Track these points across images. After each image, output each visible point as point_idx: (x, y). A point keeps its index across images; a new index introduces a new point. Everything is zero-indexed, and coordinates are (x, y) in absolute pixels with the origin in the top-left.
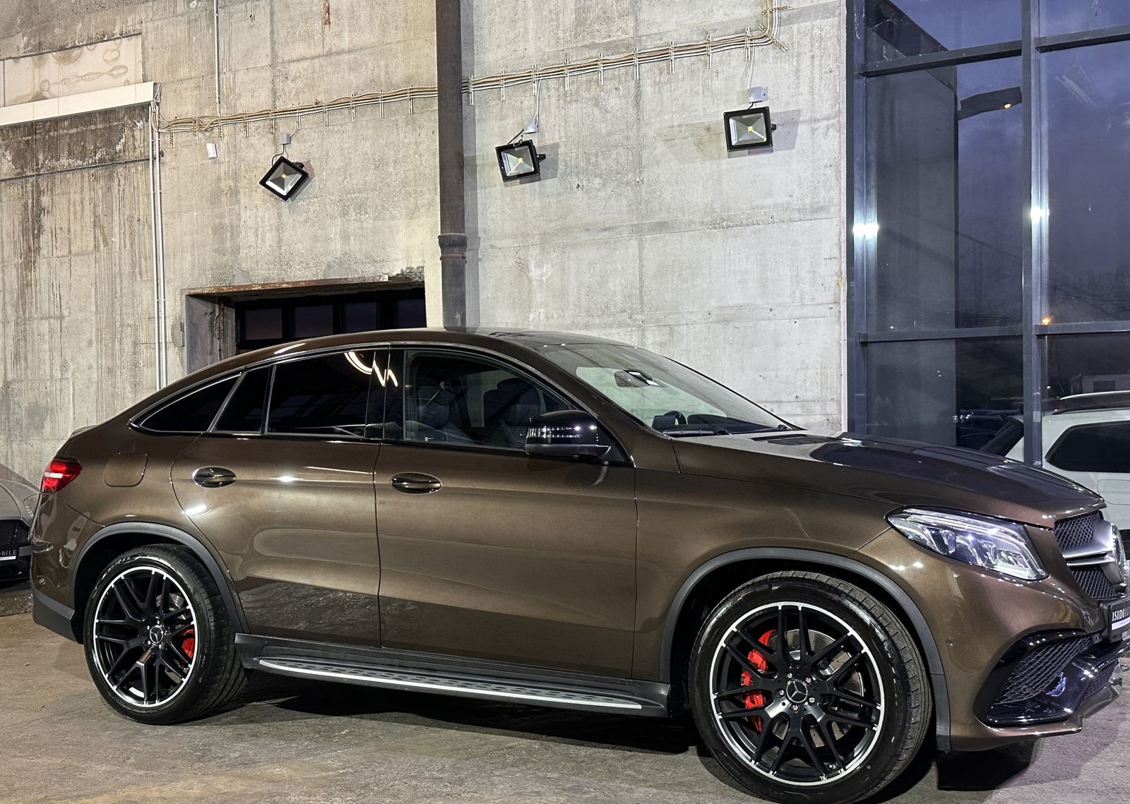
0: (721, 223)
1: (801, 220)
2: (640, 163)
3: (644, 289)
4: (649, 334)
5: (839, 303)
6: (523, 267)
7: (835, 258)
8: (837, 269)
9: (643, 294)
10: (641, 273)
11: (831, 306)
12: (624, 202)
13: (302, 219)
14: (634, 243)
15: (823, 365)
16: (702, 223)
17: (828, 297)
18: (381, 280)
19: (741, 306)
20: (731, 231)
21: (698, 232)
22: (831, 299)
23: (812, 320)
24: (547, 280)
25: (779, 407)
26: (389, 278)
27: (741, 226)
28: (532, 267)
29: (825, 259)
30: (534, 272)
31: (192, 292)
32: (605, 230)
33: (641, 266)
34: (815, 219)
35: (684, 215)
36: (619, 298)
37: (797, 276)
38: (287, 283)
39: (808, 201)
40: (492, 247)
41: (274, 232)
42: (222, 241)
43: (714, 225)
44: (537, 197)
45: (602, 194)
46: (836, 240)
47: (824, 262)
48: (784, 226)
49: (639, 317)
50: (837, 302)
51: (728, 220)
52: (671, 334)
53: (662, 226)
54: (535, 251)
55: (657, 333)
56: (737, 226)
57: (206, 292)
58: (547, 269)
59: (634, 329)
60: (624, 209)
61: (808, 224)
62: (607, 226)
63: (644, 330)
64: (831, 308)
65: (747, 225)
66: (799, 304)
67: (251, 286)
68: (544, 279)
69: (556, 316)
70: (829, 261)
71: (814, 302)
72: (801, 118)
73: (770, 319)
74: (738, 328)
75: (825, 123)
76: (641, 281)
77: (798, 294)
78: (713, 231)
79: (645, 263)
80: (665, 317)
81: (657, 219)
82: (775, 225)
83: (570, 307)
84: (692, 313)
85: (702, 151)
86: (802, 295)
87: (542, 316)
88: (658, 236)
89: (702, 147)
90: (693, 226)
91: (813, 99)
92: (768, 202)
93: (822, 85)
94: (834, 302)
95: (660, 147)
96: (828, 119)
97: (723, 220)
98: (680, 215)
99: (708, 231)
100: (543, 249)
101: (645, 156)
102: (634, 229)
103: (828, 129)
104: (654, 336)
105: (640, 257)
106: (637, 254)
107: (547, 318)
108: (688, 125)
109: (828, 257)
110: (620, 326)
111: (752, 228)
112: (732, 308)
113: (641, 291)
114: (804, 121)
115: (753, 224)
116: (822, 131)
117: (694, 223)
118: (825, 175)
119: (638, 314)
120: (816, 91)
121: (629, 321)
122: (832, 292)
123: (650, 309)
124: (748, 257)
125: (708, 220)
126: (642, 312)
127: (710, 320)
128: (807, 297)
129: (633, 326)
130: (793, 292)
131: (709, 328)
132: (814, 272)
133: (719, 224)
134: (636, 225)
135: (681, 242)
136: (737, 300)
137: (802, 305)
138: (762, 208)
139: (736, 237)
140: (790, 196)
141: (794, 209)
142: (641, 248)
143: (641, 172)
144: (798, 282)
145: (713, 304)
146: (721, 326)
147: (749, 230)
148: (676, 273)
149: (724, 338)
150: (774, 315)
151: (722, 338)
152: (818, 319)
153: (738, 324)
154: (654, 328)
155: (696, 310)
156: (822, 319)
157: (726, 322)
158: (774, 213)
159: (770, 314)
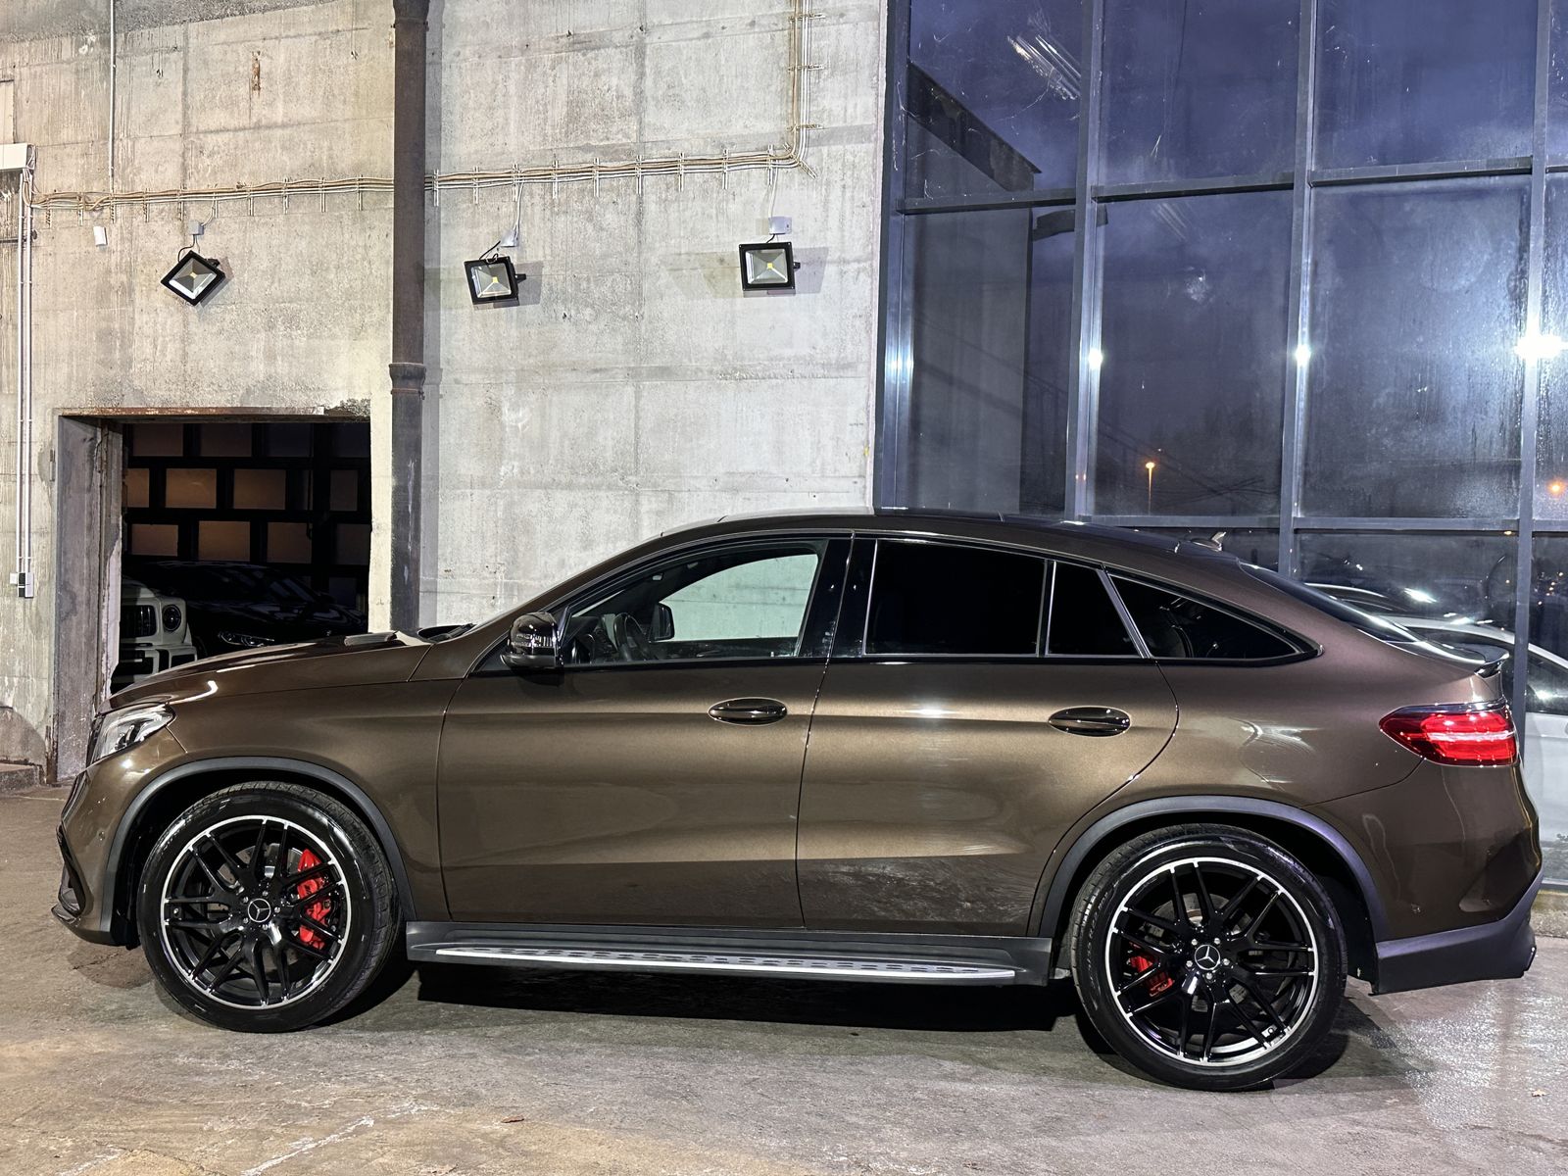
0: (733, 372)
1: (824, 377)
2: (640, 294)
3: (640, 445)
4: (644, 500)
5: (864, 477)
6: (494, 409)
7: (862, 424)
8: (864, 438)
9: (639, 451)
10: (636, 426)
11: (855, 480)
12: (620, 339)
13: (215, 330)
14: (630, 390)
16: (711, 372)
17: (852, 468)
18: (315, 413)
19: (753, 474)
20: (744, 384)
21: (705, 382)
22: (856, 471)
23: (834, 496)
24: (524, 427)
26: (326, 411)
27: (756, 379)
28: (505, 409)
29: (851, 425)
30: (508, 416)
31: (67, 412)
32: (596, 371)
33: (638, 418)
34: (841, 377)
35: (690, 360)
36: (609, 454)
37: (819, 442)
38: (193, 409)
39: (833, 355)
40: (457, 382)
41: (178, 345)
42: (109, 351)
43: (725, 375)
44: (514, 325)
45: (593, 327)
46: (863, 403)
47: (850, 428)
48: (805, 382)
49: (633, 479)
50: (862, 476)
51: (742, 370)
52: (670, 500)
53: (664, 372)
54: (510, 391)
55: (653, 499)
56: (751, 378)
57: (85, 413)
58: (523, 414)
59: (626, 492)
60: (620, 347)
61: (832, 382)
62: (598, 367)
63: (638, 495)
64: (855, 483)
65: (764, 378)
66: (820, 475)
67: (145, 409)
68: (520, 425)
69: (532, 472)
70: (855, 427)
71: (837, 474)
72: (829, 258)
73: (785, 491)
74: (749, 499)
75: (855, 266)
76: (637, 436)
77: (818, 462)
78: (724, 382)
79: (642, 414)
80: (664, 481)
81: (658, 363)
82: (795, 380)
83: (550, 462)
84: (696, 477)
85: (714, 286)
86: (823, 464)
87: (516, 471)
88: (659, 383)
89: (713, 281)
90: (700, 374)
91: (843, 236)
92: (788, 352)
93: (854, 222)
94: (860, 476)
95: (665, 277)
96: (858, 261)
97: (736, 370)
98: (685, 360)
99: (718, 381)
100: (519, 389)
101: (646, 286)
102: (630, 372)
103: (859, 273)
104: (650, 502)
105: (636, 406)
106: (633, 403)
107: (522, 473)
108: (697, 254)
109: (853, 422)
110: (609, 488)
111: (768, 381)
112: (742, 475)
113: (636, 449)
114: (832, 262)
115: (770, 378)
116: (852, 274)
117: (701, 371)
118: (853, 326)
119: (631, 474)
120: (846, 228)
121: (621, 483)
122: (858, 464)
123: (646, 470)
124: (763, 416)
125: (718, 368)
126: (636, 473)
127: (717, 488)
128: (829, 467)
129: (626, 489)
130: (813, 461)
131: (714, 497)
132: (838, 438)
133: (731, 374)
134: (633, 369)
135: (685, 393)
136: (749, 465)
137: (822, 476)
138: (781, 359)
139: (750, 391)
140: (813, 348)
141: (817, 364)
142: (638, 396)
143: (641, 305)
144: (819, 449)
145: (721, 469)
146: (729, 496)
147: (765, 384)
148: (679, 430)
149: (732, 510)
150: (791, 487)
151: (729, 510)
152: (841, 495)
153: (749, 495)
154: (650, 493)
155: (700, 474)
156: (845, 494)
157: (735, 491)
158: (794, 367)
159: (786, 486)
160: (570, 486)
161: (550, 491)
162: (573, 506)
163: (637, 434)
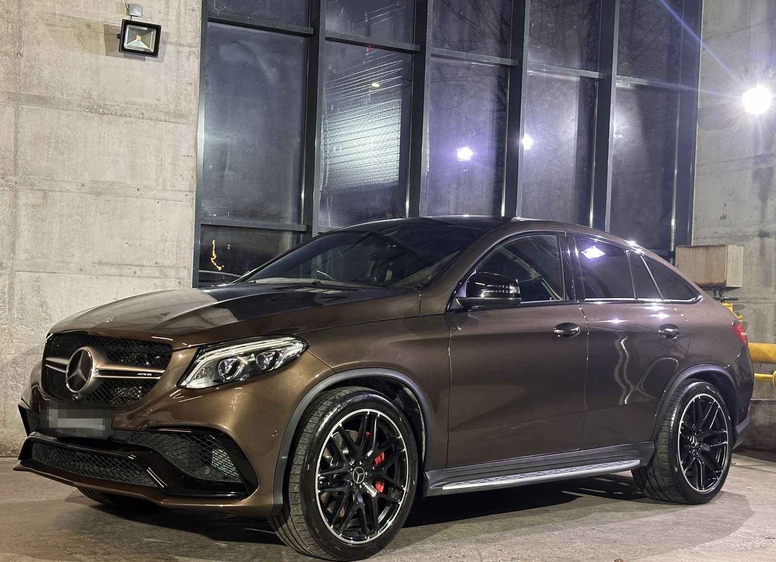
1: (166, 121)
2: (20, 37)
3: (19, 153)
4: (21, 195)
5: (193, 192)
7: (191, 156)
8: (193, 165)
9: (18, 158)
10: (16, 139)
11: (186, 193)
14: (10, 110)
15: (179, 239)
16: (80, 105)
17: (184, 185)
19: (113, 183)
20: (105, 118)
21: (75, 113)
23: (171, 202)
25: (141, 270)
27: (115, 115)
29: (184, 156)
33: (17, 132)
34: (177, 123)
35: (62, 94)
37: (162, 165)
39: (172, 107)
43: (91, 110)
46: (193, 142)
47: (183, 158)
48: (152, 123)
49: (13, 179)
51: (104, 107)
52: (45, 197)
53: (40, 100)
55: (30, 195)
56: (112, 114)
59: (6, 188)
61: (171, 125)
63: (16, 191)
64: (187, 195)
65: (121, 116)
66: (162, 188)
70: (187, 157)
71: (174, 189)
72: (169, 40)
73: (137, 197)
74: (109, 201)
75: (188, 49)
76: (16, 148)
77: (161, 180)
78: (90, 114)
79: (21, 130)
80: (40, 182)
81: (35, 92)
82: (145, 121)
84: (66, 182)
85: (82, 43)
86: (164, 181)
88: (36, 108)
89: (82, 39)
90: (70, 106)
91: (179, 28)
92: (140, 100)
93: (187, 19)
94: (190, 191)
95: (41, 29)
96: (190, 46)
97: (100, 107)
98: (58, 94)
99: (85, 113)
101: (25, 33)
102: (10, 96)
103: (190, 54)
104: (27, 197)
105: (16, 124)
106: (13, 120)
108: (69, 17)
109: (186, 155)
111: (125, 119)
112: (104, 182)
113: (15, 155)
114: (171, 43)
115: (125, 116)
116: (185, 54)
117: (72, 104)
118: (186, 90)
119: (11, 175)
120: (182, 22)
121: (1, 181)
122: (188, 183)
123: (24, 173)
124: (120, 142)
125: (85, 103)
126: (15, 174)
127: (83, 191)
128: (168, 183)
129: (6, 186)
130: (158, 178)
131: (82, 197)
132: (175, 164)
133: (96, 109)
134: (13, 94)
135: (58, 118)
136: (110, 177)
137: (164, 189)
138: (135, 104)
139: (110, 124)
140: (158, 100)
141: (161, 111)
142: (17, 115)
143: (20, 46)
144: (162, 170)
145: (87, 177)
146: (92, 198)
147: (122, 120)
148: (53, 145)
149: (96, 208)
150: (141, 194)
151: (94, 207)
152: (176, 203)
153: (109, 198)
154: (28, 191)
155: (70, 180)
156: (179, 203)
157: (99, 194)
158: (144, 111)
159: (138, 193)
163: (16, 144)
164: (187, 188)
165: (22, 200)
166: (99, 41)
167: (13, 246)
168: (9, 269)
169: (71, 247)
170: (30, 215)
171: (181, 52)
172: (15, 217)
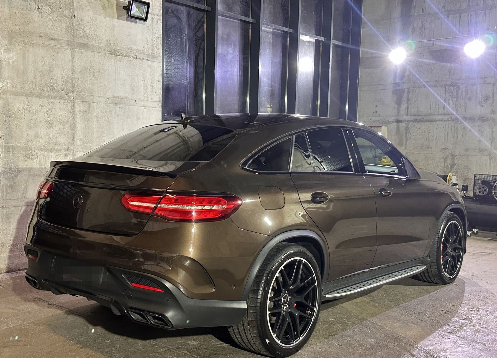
1: (147, 60)
2: (73, 6)
3: (74, 79)
4: (77, 105)
7: (160, 81)
10: (73, 70)
12: (64, 26)
14: (69, 52)
16: (105, 50)
17: (157, 98)
19: (123, 97)
20: (118, 58)
21: (103, 54)
23: (151, 109)
24: (13, 62)
27: (123, 56)
29: (157, 81)
32: (52, 39)
33: (73, 66)
34: (153, 61)
35: (96, 43)
36: (60, 82)
37: (146, 86)
39: (150, 52)
43: (110, 52)
44: (6, 6)
45: (50, 17)
46: (160, 73)
47: (156, 82)
48: (141, 61)
49: (72, 95)
51: (117, 51)
52: (89, 106)
53: (84, 46)
55: (81, 105)
56: (121, 55)
58: (13, 55)
59: (69, 101)
60: (63, 30)
61: (150, 63)
62: (53, 37)
63: (74, 103)
64: (158, 104)
65: (126, 56)
66: (147, 100)
68: (11, 61)
69: (19, 87)
71: (152, 100)
73: (135, 106)
74: (121, 108)
76: (73, 76)
77: (146, 95)
78: (110, 55)
79: (75, 64)
80: (86, 97)
81: (82, 41)
82: (137, 60)
83: (29, 83)
84: (99, 97)
85: (105, 11)
86: (148, 96)
87: (9, 85)
88: (82, 51)
89: (105, 8)
90: (100, 50)
92: (134, 47)
94: (160, 102)
96: (158, 16)
97: (115, 51)
98: (94, 42)
99: (108, 55)
100: (10, 42)
101: (75, 3)
103: (158, 20)
104: (80, 107)
105: (72, 60)
106: (71, 58)
107: (13, 87)
109: (157, 80)
110: (60, 98)
112: (119, 97)
113: (73, 81)
115: (128, 57)
117: (101, 48)
118: (157, 41)
119: (71, 93)
121: (66, 96)
122: (159, 97)
123: (77, 91)
124: (126, 72)
125: (107, 49)
126: (73, 92)
127: (108, 102)
128: (150, 97)
129: (68, 100)
130: (145, 94)
131: (108, 106)
132: (152, 86)
133: (113, 52)
134: (70, 42)
135: (94, 57)
136: (121, 94)
137: (148, 101)
138: (132, 50)
139: (121, 61)
140: (143, 47)
141: (145, 54)
142: (73, 56)
143: (73, 11)
144: (146, 89)
145: (110, 94)
146: (113, 106)
147: (126, 59)
148: (92, 74)
149: (115, 112)
150: (137, 104)
151: (114, 112)
152: (154, 109)
153: (121, 106)
154: (80, 102)
155: (101, 96)
156: (155, 109)
157: (116, 104)
158: (137, 54)
159: (135, 103)
160: (40, 96)
161: (29, 98)
162: (42, 106)
163: (73, 73)
164: (158, 100)
165: (77, 109)
166: (113, 10)
167: (74, 136)
168: (72, 151)
169: (103, 137)
170: (82, 117)
171: (154, 19)
172: (74, 118)
